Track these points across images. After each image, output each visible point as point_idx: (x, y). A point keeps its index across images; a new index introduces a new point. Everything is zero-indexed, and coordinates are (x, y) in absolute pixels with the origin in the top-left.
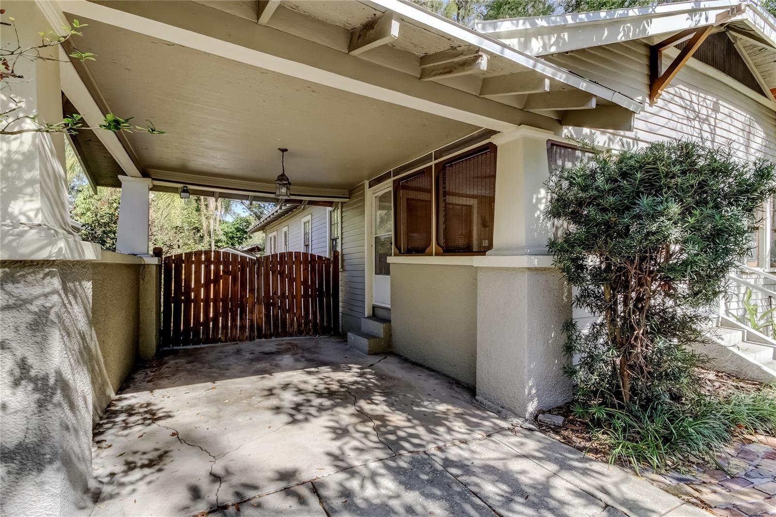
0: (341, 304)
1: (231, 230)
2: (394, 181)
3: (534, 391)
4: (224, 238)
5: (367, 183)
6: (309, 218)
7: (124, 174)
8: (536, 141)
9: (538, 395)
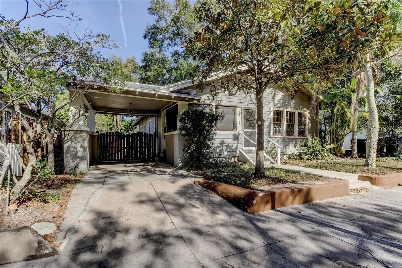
0: (157, 150)
1: (126, 125)
2: (167, 110)
3: (181, 161)
4: (124, 128)
5: (162, 110)
6: (150, 120)
7: (88, 109)
8: (185, 104)
9: (182, 162)
